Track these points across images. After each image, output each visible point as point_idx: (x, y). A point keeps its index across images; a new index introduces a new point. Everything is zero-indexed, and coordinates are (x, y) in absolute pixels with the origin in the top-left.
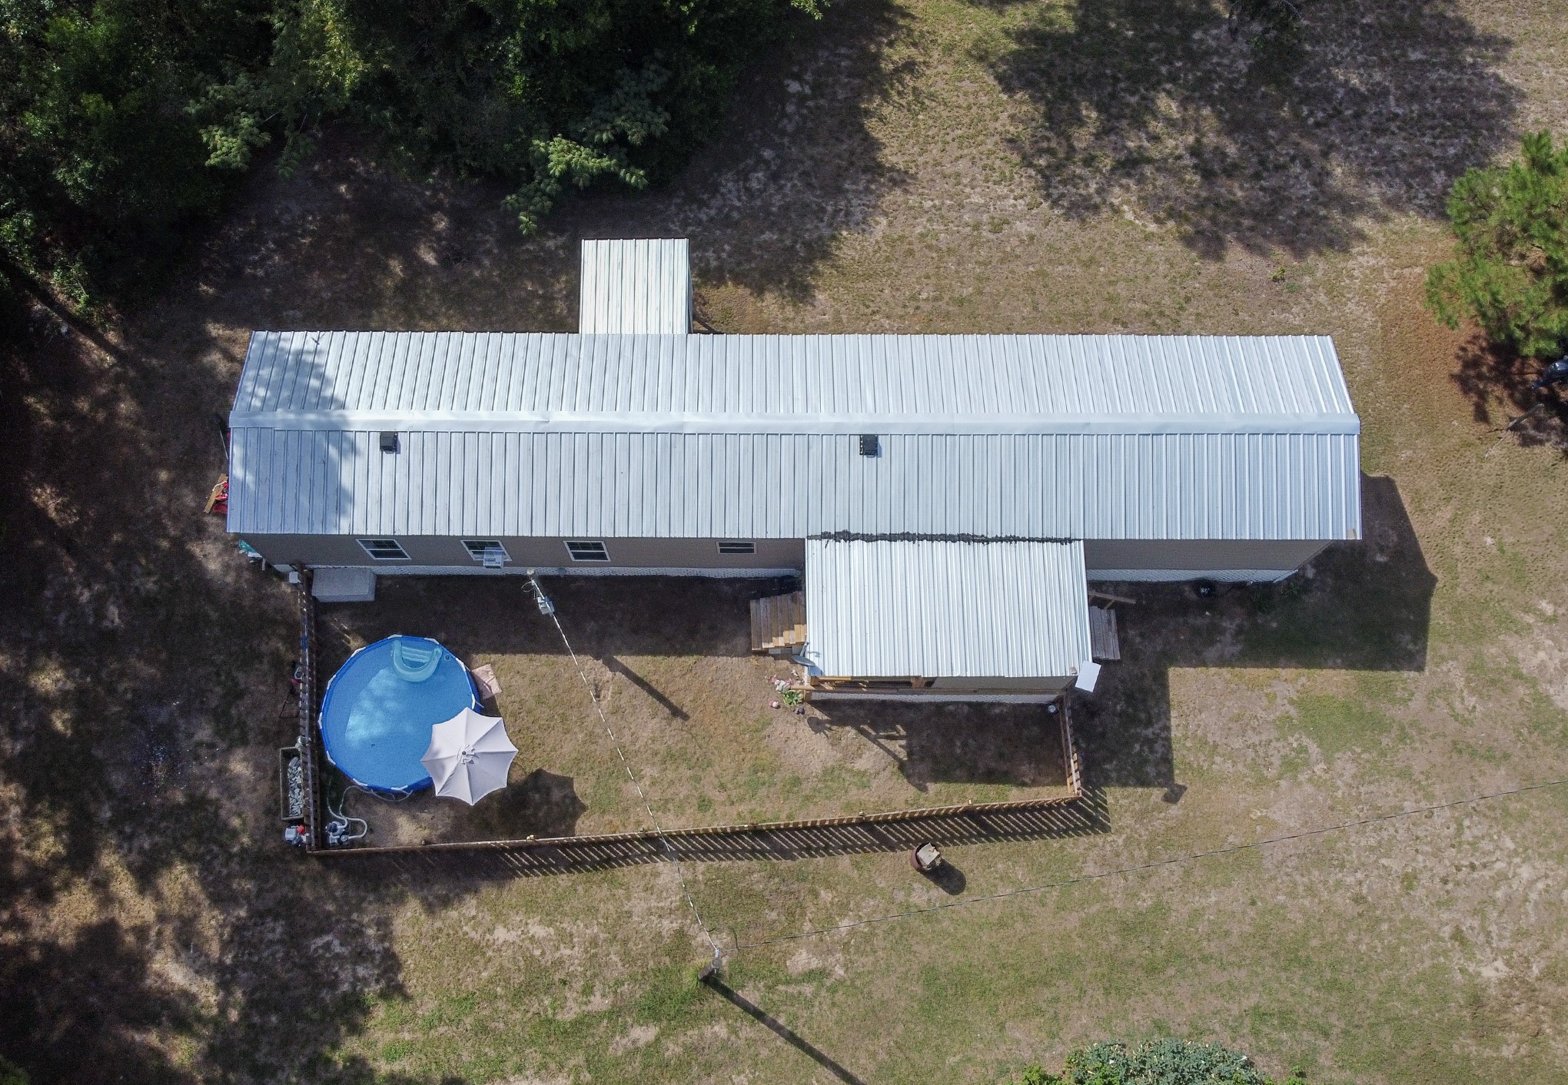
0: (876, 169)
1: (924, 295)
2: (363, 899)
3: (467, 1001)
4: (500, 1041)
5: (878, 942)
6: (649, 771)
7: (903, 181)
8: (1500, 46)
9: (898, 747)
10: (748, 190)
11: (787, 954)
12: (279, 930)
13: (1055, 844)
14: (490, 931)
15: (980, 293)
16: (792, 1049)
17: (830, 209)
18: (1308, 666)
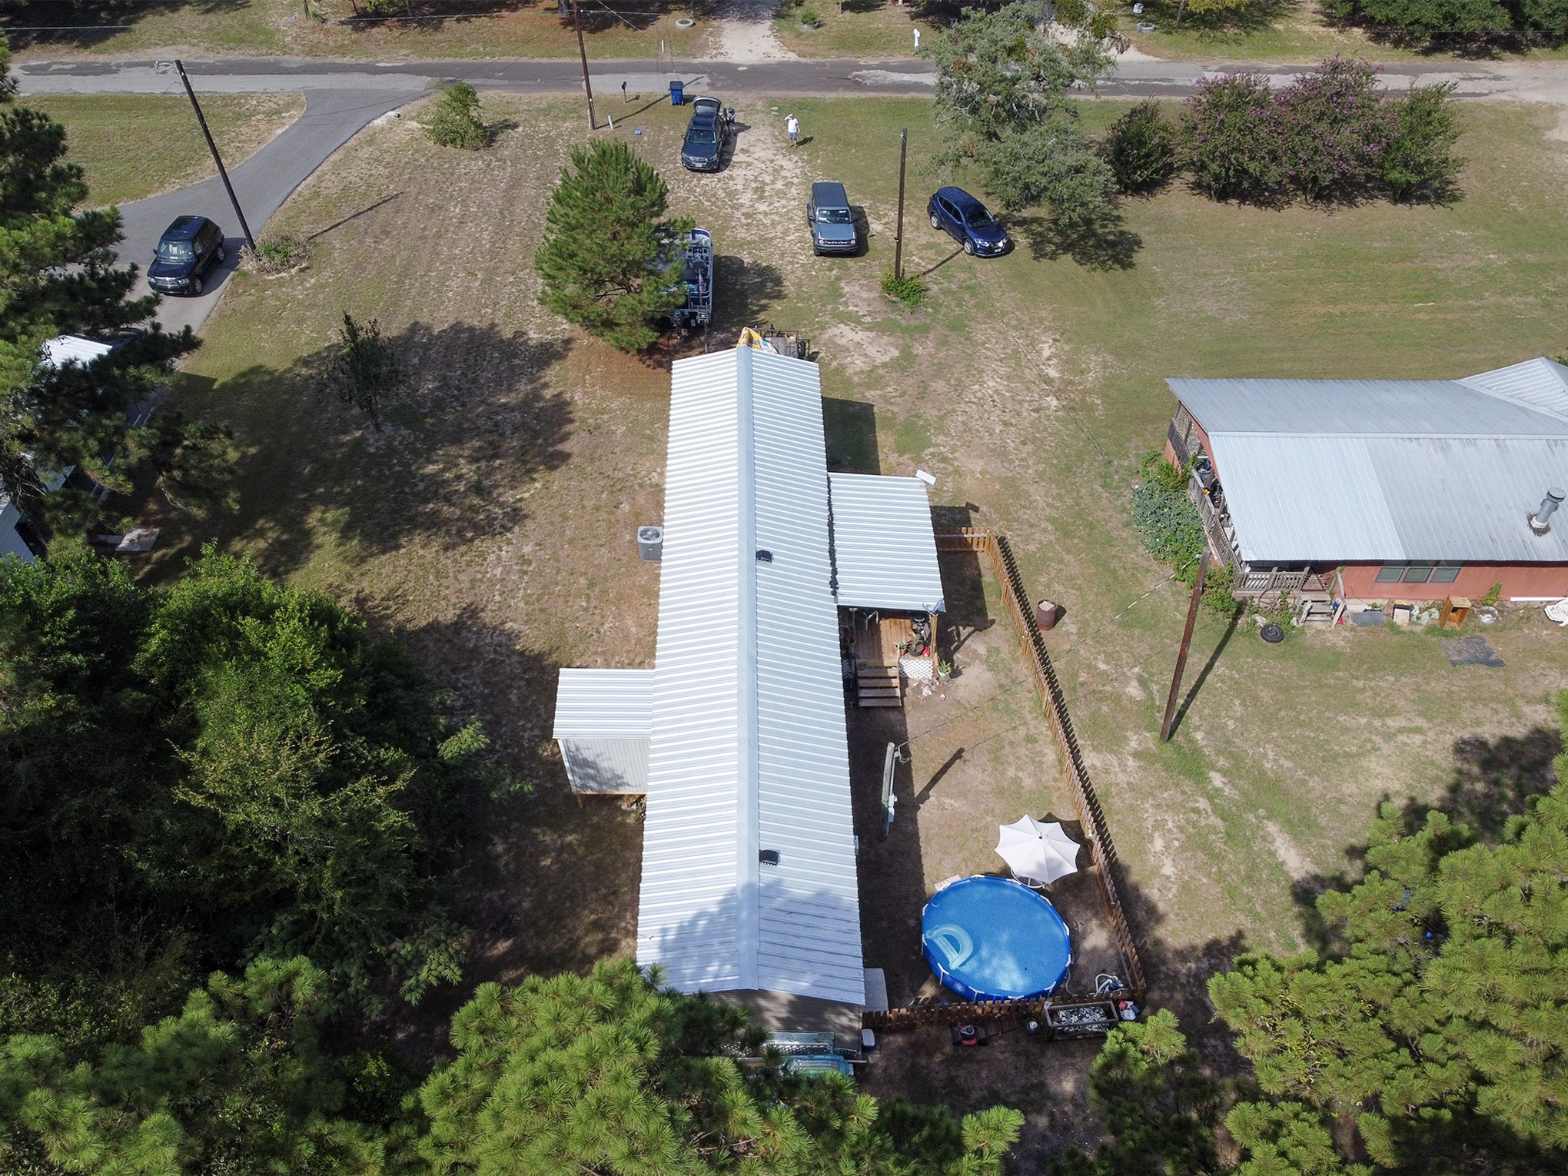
0: (458, 626)
1: (584, 604)
2: (1166, 974)
3: (1231, 893)
4: (1254, 868)
5: (1110, 649)
6: (1011, 772)
7: (473, 611)
8: (415, 327)
9: (964, 632)
10: (464, 708)
11: (1130, 698)
12: (1213, 1042)
13: (1018, 562)
14: (1168, 878)
15: (585, 573)
16: (1199, 695)
17: (492, 656)
18: (876, 447)
